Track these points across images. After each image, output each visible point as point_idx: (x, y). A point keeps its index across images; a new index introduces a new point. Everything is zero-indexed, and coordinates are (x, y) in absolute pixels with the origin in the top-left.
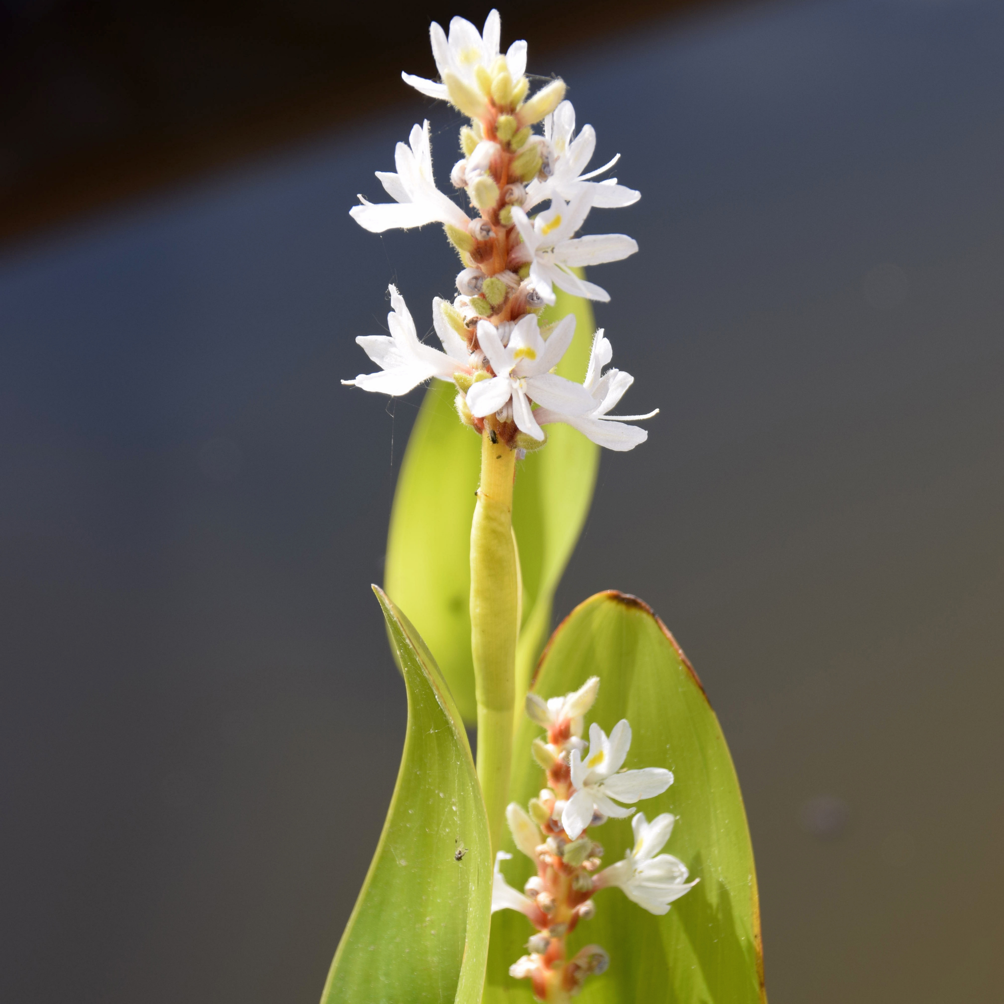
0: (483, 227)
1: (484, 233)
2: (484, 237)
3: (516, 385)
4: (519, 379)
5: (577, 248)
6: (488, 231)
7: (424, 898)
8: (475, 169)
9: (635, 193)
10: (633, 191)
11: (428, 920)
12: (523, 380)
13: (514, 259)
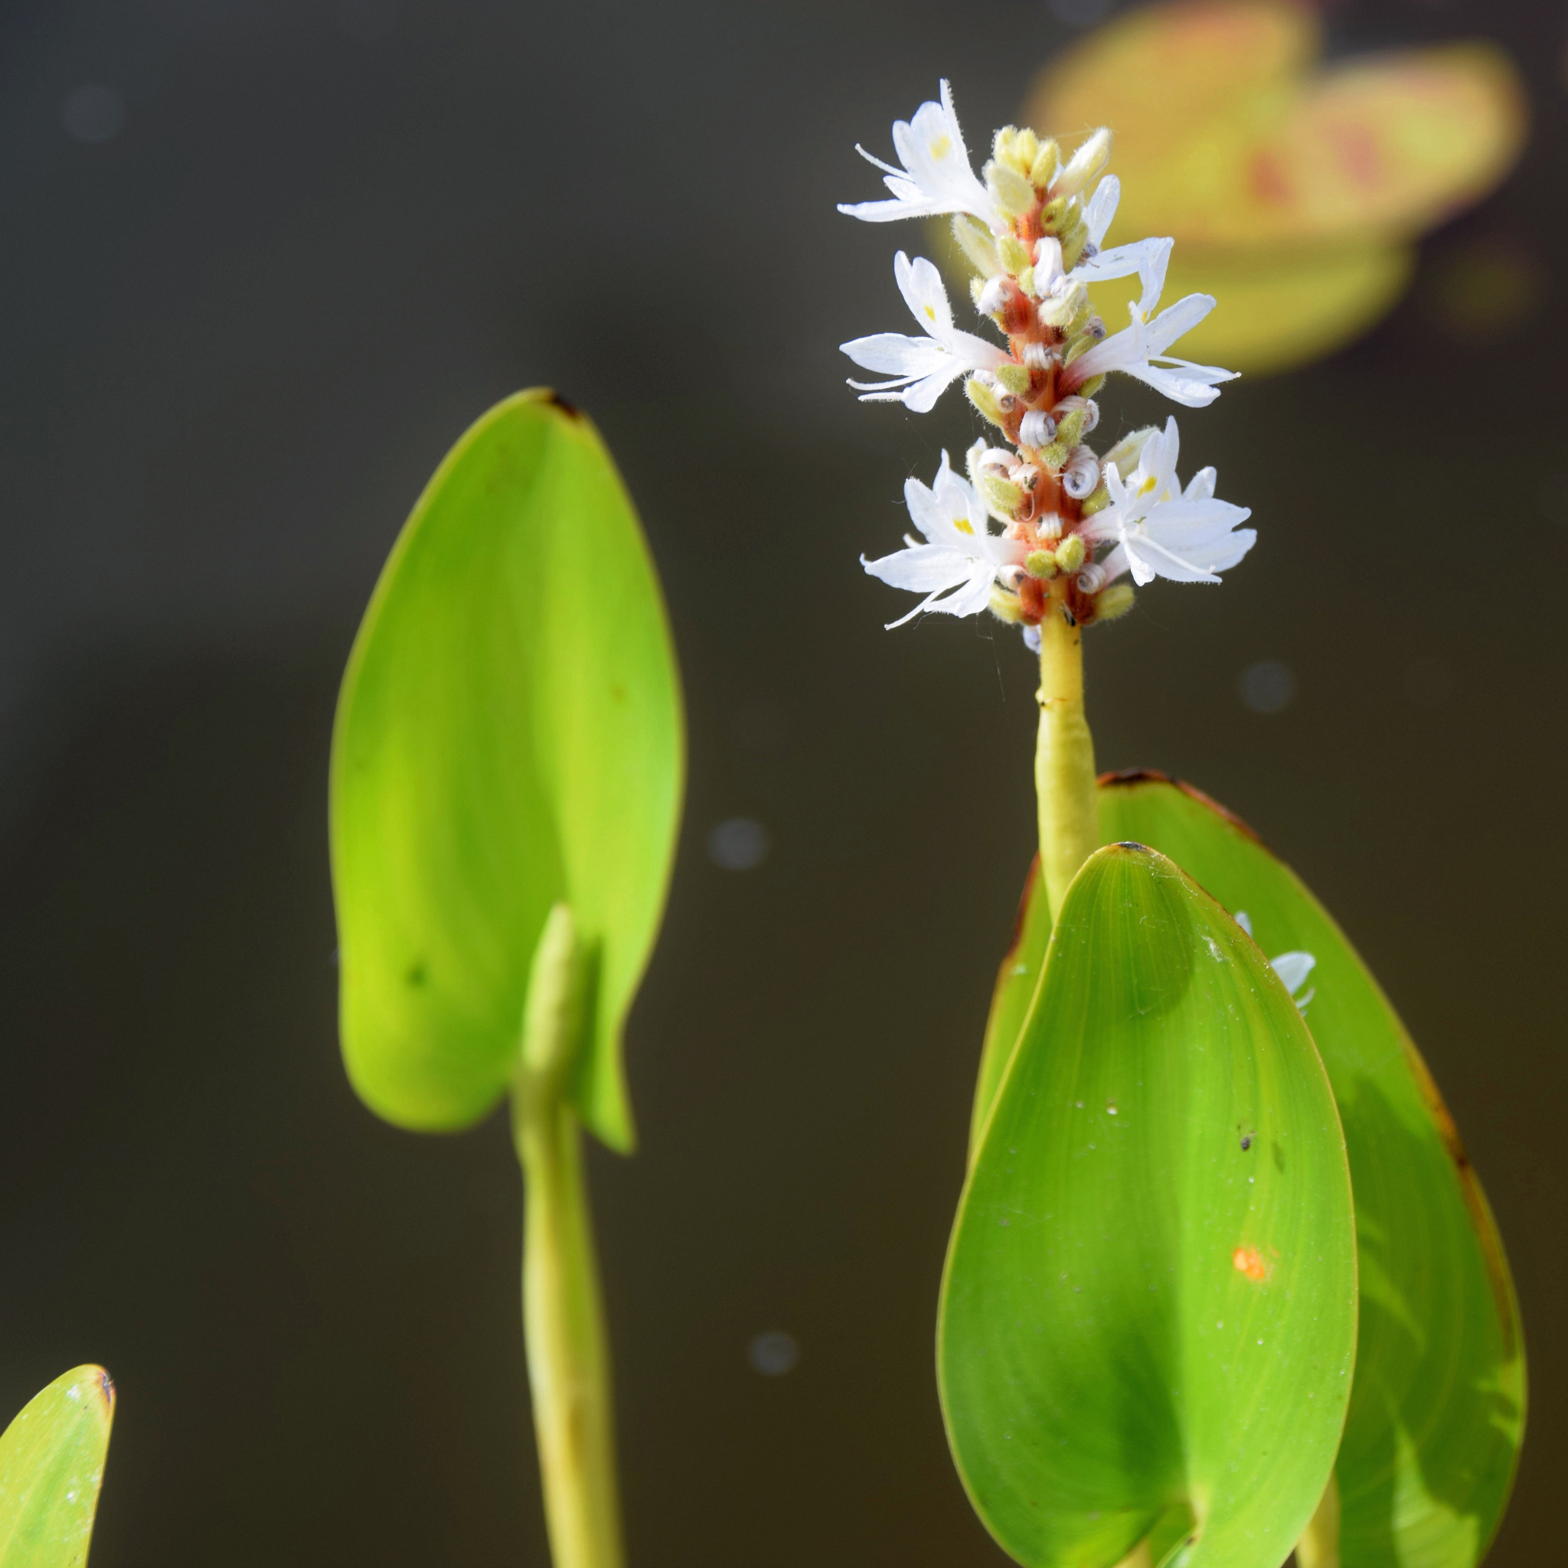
4: (1138, 523)
12: (1141, 523)
13: (1078, 378)
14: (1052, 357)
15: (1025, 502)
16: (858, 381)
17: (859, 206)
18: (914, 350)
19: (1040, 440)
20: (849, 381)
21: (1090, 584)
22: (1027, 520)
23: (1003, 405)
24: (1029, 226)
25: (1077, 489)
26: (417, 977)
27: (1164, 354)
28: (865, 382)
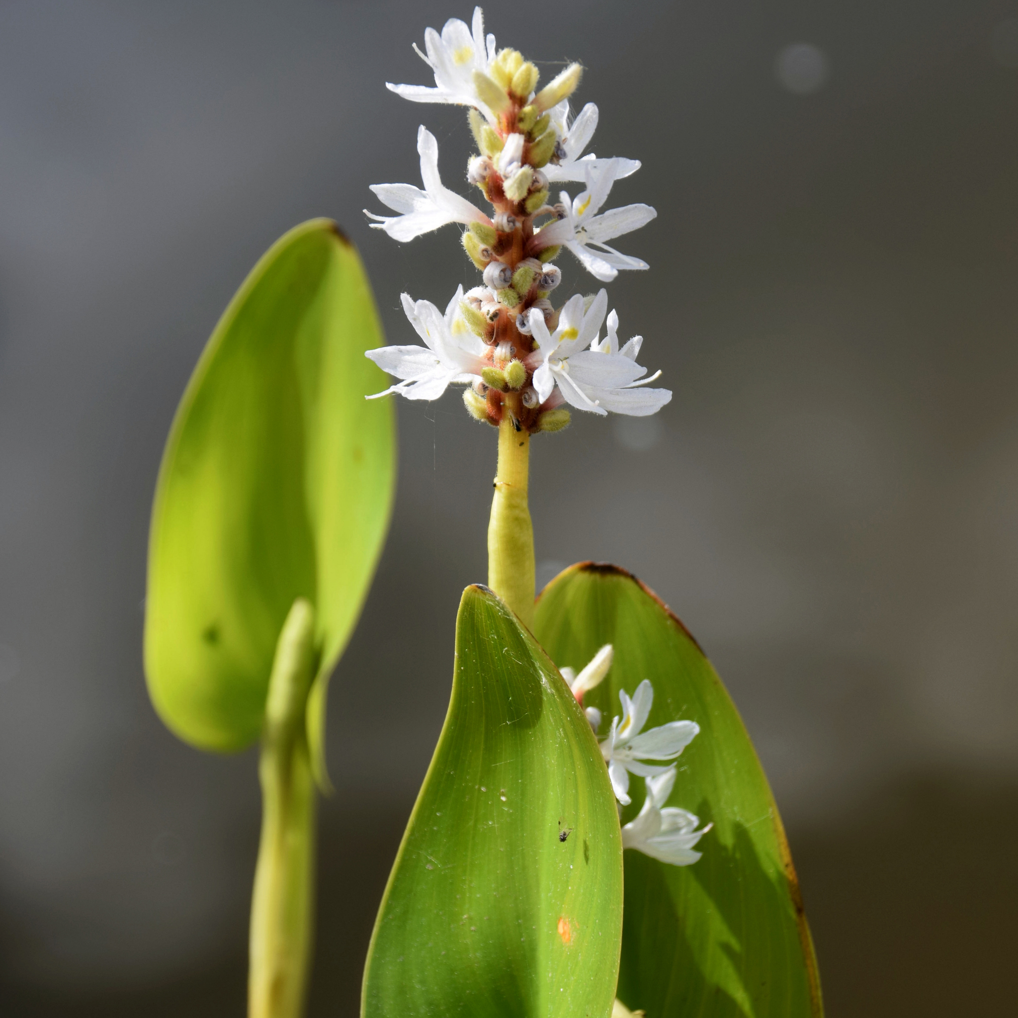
0: (509, 219)
1: (511, 224)
2: (511, 228)
3: (558, 368)
4: (562, 361)
5: (601, 224)
6: (514, 222)
7: (458, 897)
8: (511, 163)
9: (635, 163)
10: (633, 161)
11: (466, 918)
12: (564, 361)
13: (537, 245)
14: (514, 224)
15: (490, 330)
16: (373, 212)
17: (399, 86)
18: (423, 200)
19: (495, 283)
20: (365, 211)
21: (530, 401)
22: (488, 343)
23: (484, 255)
24: (508, 123)
25: (524, 327)
26: (212, 636)
27: (606, 243)
28: (377, 214)
